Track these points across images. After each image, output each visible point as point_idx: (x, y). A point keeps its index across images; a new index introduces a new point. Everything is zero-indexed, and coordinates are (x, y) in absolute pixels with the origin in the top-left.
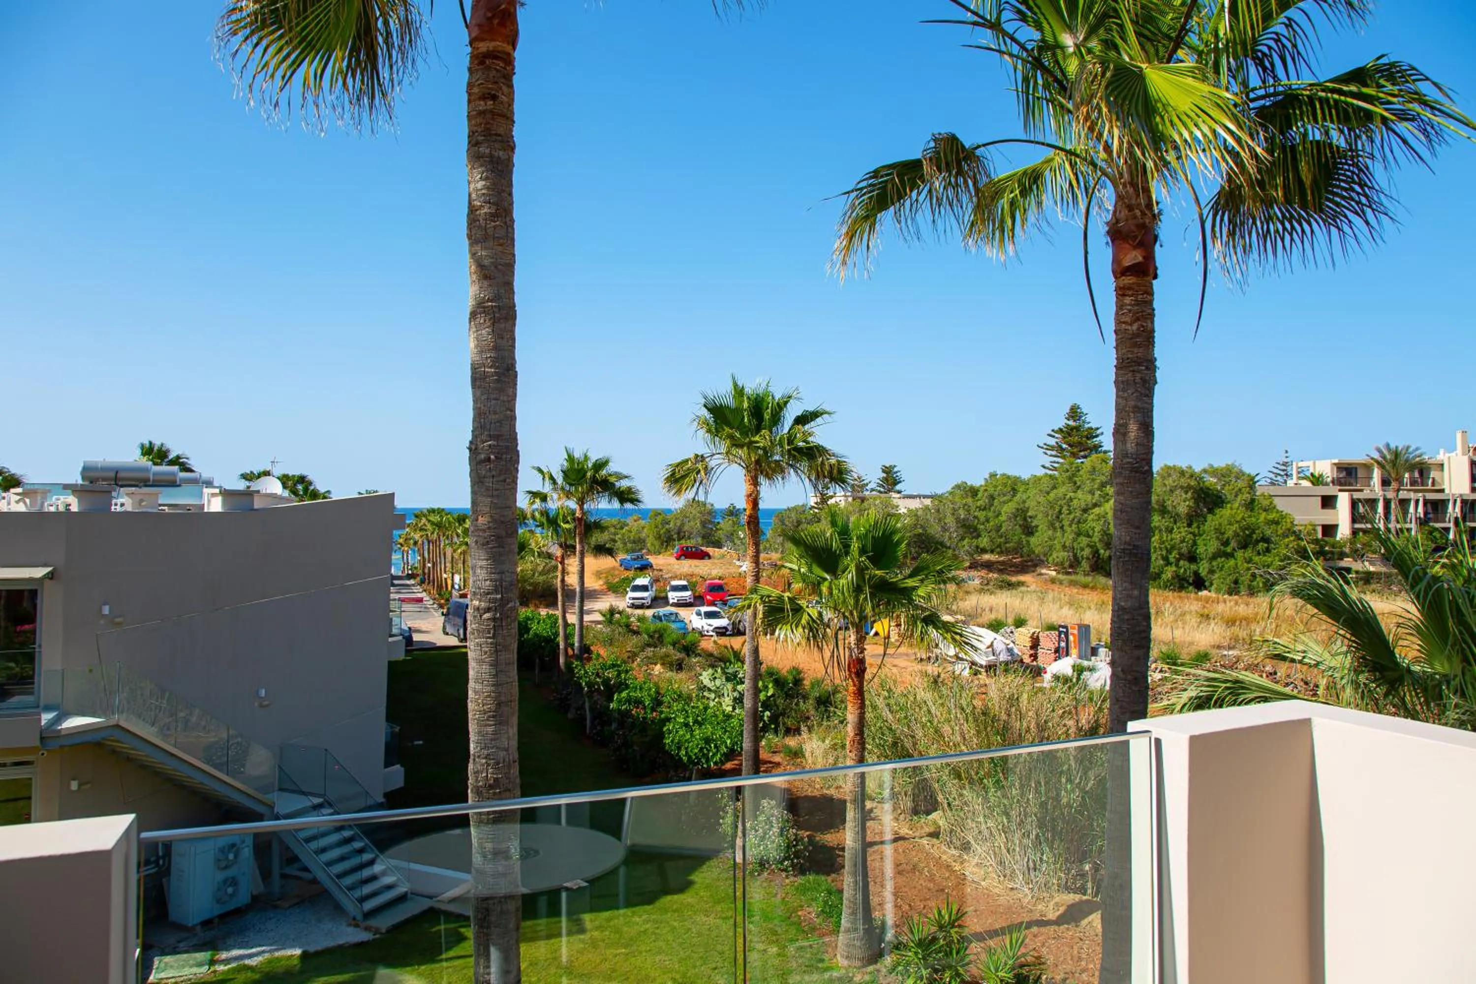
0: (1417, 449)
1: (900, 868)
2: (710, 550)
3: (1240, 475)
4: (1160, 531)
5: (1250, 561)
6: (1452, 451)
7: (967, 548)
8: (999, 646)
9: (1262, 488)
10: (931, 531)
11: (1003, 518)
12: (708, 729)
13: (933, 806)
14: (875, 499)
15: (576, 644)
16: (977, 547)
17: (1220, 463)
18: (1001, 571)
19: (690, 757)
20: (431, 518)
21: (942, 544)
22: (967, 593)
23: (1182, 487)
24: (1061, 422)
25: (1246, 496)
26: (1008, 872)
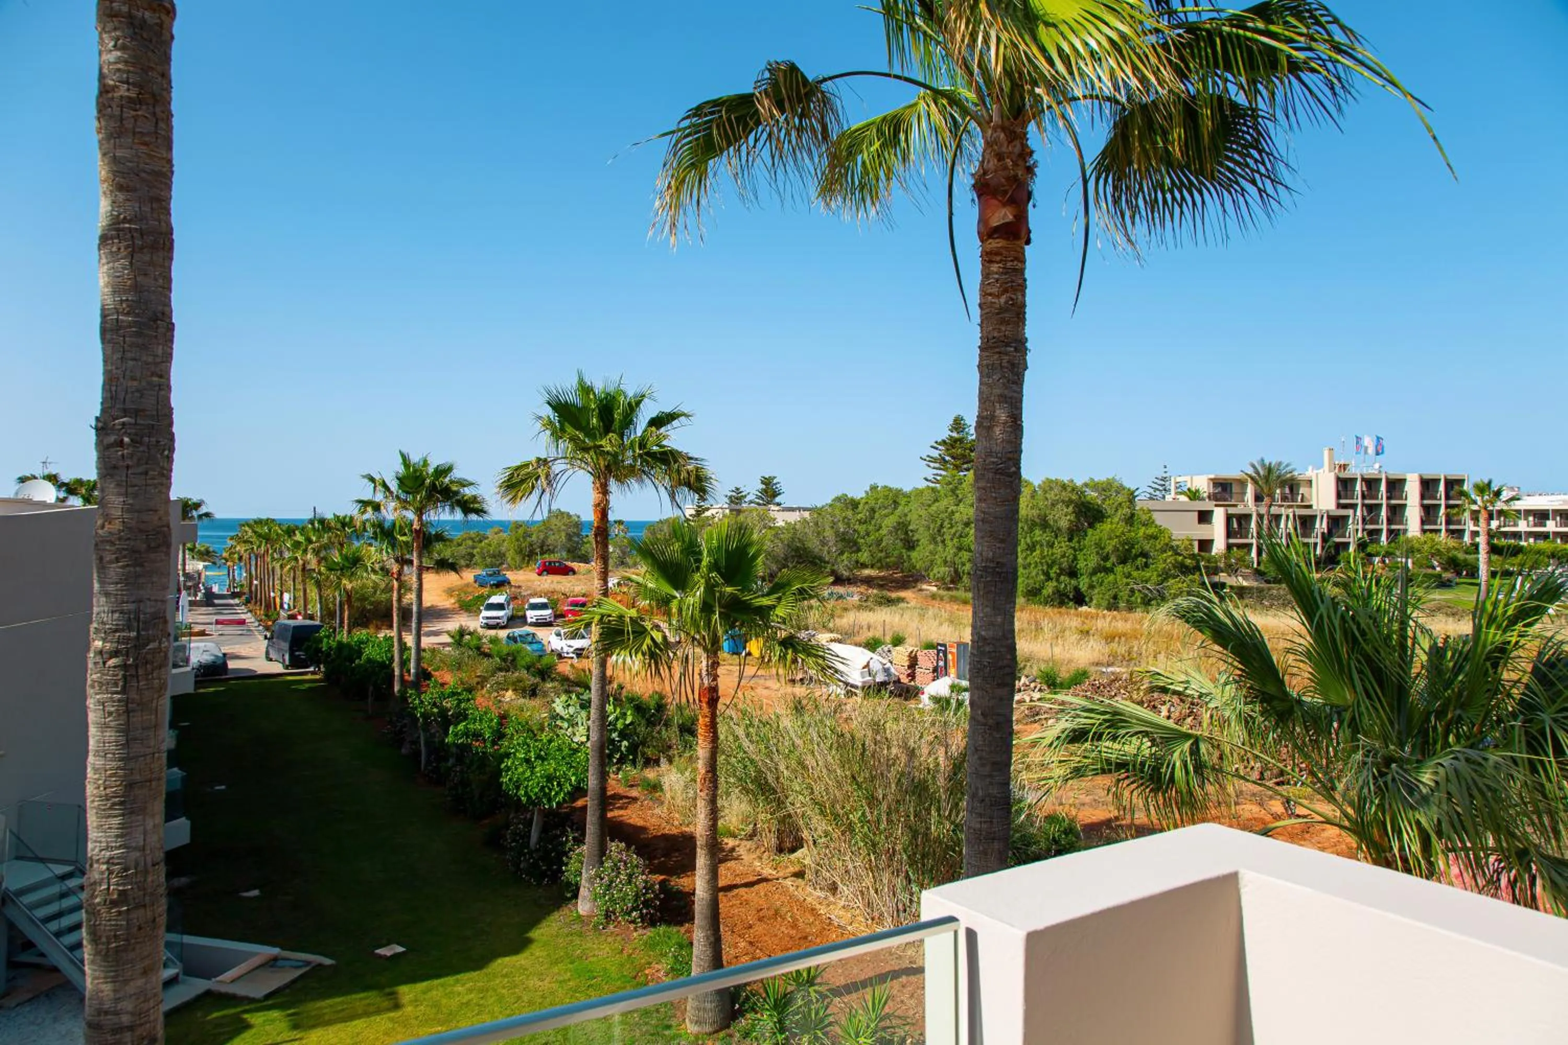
0: (1287, 466)
1: (761, 914)
2: (575, 565)
3: (1120, 489)
4: (1042, 545)
5: (1129, 576)
6: (1319, 468)
7: (846, 562)
8: (876, 666)
9: (1142, 502)
10: (809, 545)
11: (884, 531)
12: (551, 766)
13: (798, 844)
14: (751, 511)
15: (412, 671)
16: (857, 562)
17: (1101, 477)
18: (881, 587)
19: (529, 798)
20: (258, 530)
21: (821, 559)
22: (846, 609)
23: (1063, 501)
24: (945, 433)
25: (1126, 511)
26: (876, 914)
